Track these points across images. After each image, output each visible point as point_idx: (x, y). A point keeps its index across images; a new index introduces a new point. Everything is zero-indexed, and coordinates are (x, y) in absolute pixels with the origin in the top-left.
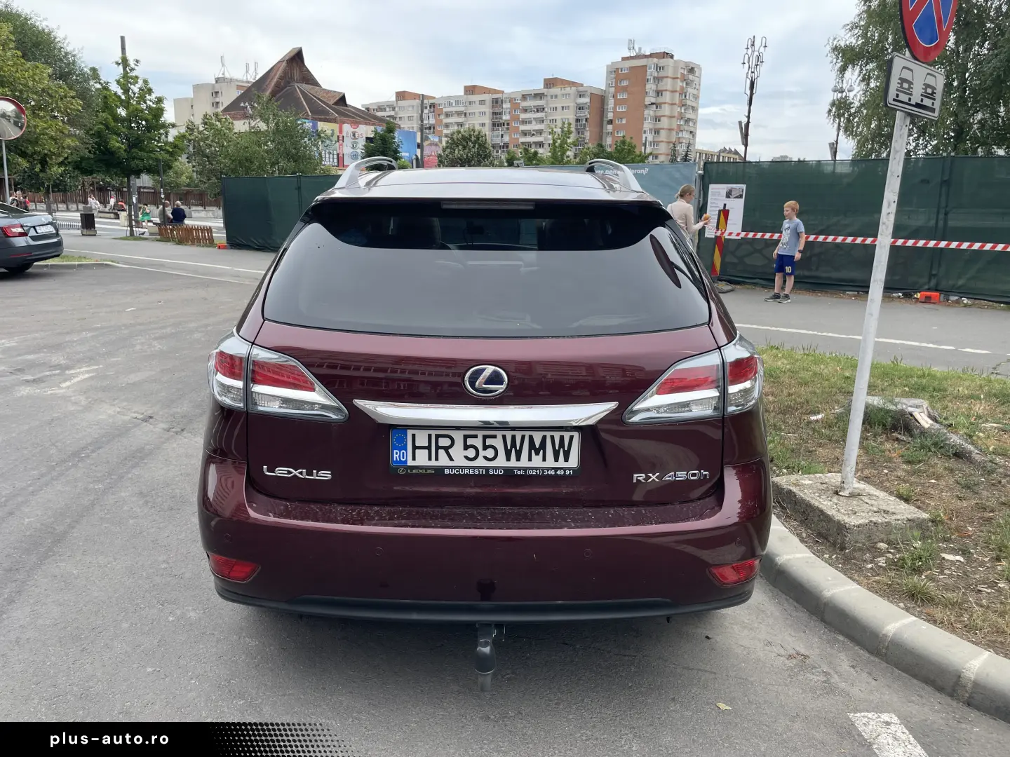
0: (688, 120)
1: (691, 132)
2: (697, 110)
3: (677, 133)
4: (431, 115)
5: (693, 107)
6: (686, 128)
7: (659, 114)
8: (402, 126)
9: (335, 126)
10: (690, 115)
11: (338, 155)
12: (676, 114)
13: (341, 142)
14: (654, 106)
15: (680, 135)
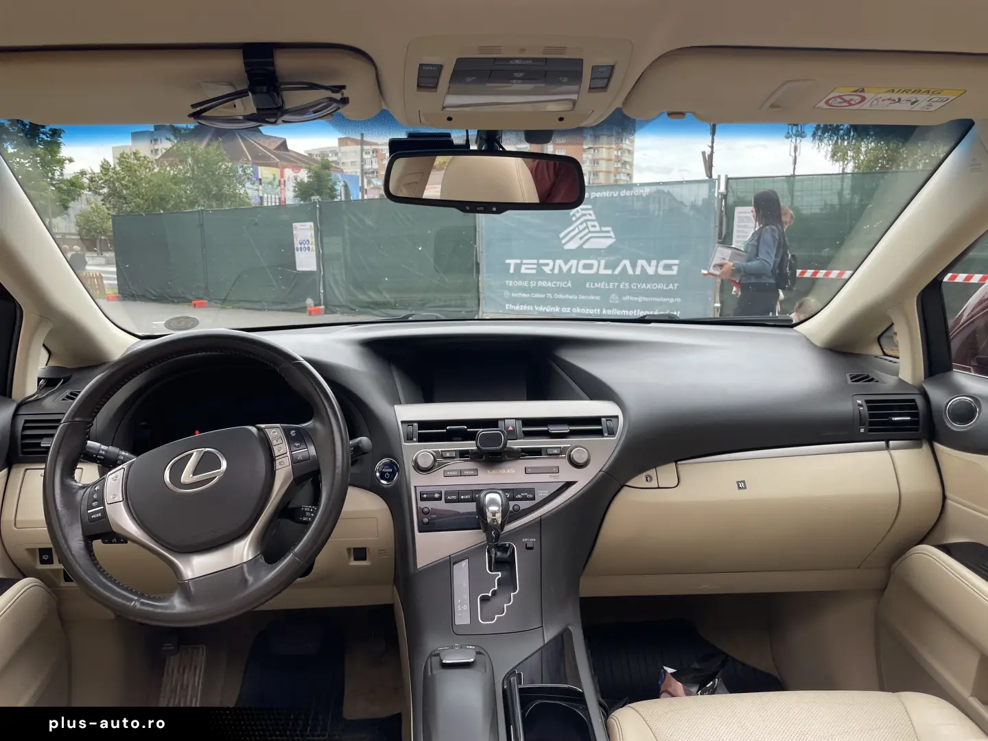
0: (625, 163)
1: (628, 175)
2: (633, 153)
3: (615, 176)
4: (374, 160)
5: (629, 151)
6: (623, 170)
7: (597, 157)
8: (344, 171)
9: (277, 171)
10: (626, 158)
11: (280, 199)
12: (613, 157)
13: (282, 186)
14: (592, 150)
15: (618, 178)
